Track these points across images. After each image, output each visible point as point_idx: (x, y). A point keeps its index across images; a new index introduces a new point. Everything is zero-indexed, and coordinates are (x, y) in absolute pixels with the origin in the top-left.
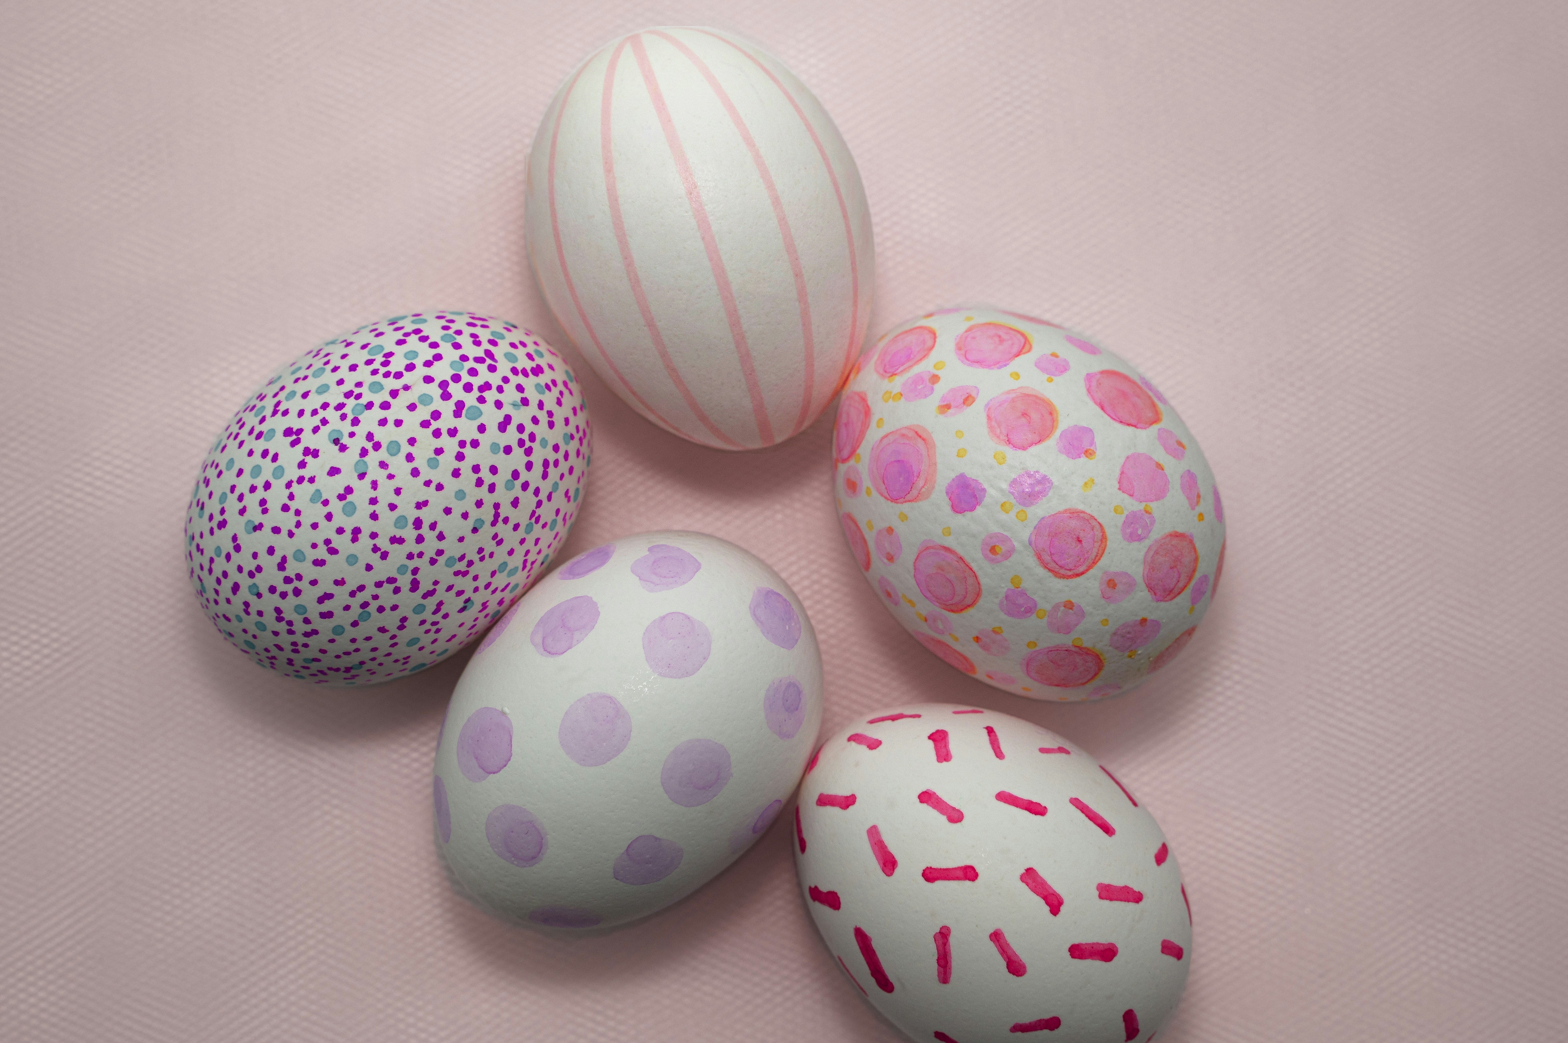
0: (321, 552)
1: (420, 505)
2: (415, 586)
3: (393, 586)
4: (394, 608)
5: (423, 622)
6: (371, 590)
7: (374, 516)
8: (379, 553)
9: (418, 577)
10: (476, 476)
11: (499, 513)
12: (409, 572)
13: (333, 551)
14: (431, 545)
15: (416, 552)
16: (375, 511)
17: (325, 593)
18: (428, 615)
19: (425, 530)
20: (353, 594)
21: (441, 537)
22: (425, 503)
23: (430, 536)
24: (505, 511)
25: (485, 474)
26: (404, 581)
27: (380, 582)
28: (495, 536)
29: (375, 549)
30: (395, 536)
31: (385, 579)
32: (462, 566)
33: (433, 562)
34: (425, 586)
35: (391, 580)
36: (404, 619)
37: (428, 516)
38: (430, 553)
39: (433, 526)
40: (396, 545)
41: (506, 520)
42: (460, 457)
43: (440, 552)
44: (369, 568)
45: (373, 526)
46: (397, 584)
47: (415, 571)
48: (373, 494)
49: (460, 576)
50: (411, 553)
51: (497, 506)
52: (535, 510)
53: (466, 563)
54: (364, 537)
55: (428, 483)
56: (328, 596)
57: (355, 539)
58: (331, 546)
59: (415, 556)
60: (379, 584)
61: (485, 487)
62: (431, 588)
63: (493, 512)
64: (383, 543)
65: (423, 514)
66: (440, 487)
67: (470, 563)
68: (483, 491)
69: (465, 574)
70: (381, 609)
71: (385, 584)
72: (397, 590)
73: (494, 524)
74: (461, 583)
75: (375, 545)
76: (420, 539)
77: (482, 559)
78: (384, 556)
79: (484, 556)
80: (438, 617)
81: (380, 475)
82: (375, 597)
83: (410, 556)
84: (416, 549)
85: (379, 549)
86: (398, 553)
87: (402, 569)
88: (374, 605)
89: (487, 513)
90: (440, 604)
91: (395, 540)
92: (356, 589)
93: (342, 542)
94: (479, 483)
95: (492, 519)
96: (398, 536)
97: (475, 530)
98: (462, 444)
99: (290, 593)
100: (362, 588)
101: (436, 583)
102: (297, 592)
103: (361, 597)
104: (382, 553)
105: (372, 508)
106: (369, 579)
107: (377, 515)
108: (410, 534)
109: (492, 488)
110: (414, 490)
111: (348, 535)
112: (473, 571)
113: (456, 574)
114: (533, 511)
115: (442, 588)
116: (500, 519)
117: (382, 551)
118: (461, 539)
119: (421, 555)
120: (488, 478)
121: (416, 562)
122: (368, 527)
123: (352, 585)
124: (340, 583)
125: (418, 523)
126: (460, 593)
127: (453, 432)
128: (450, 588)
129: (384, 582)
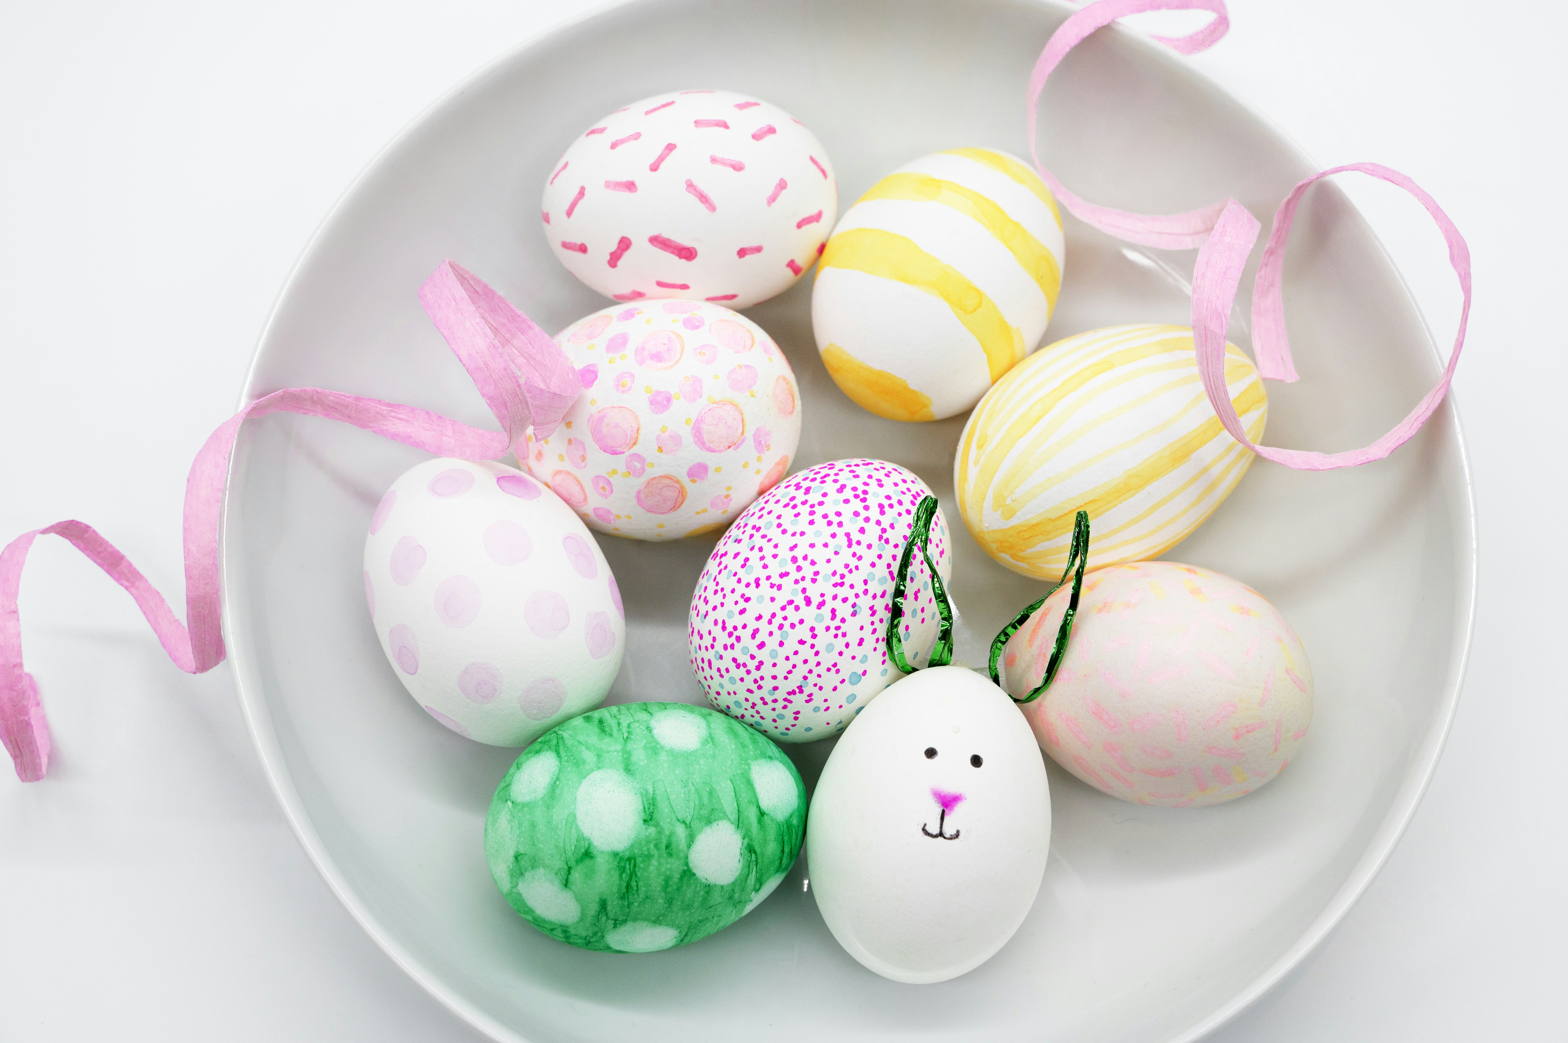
0: (742, 604)
1: (792, 549)
2: (808, 602)
3: (793, 606)
4: (801, 622)
5: (828, 628)
6: (780, 614)
7: (765, 567)
8: (775, 588)
9: (807, 594)
10: (826, 520)
11: (851, 539)
12: (800, 593)
13: (747, 600)
14: (808, 571)
15: (799, 578)
16: (764, 564)
17: (754, 630)
18: (828, 621)
19: (800, 562)
20: (770, 622)
21: (813, 563)
22: (795, 546)
23: (806, 565)
24: (856, 536)
25: (832, 517)
26: (800, 600)
27: (783, 606)
28: (854, 555)
29: (772, 586)
30: (782, 573)
31: (786, 603)
32: (837, 579)
33: (814, 581)
34: (816, 600)
35: (791, 602)
36: (812, 629)
37: (799, 553)
38: (809, 575)
39: (805, 558)
40: (785, 578)
41: (859, 543)
42: (812, 513)
43: (816, 573)
44: (773, 599)
45: (767, 572)
46: (795, 604)
47: (804, 590)
48: (761, 554)
49: (839, 586)
50: (796, 580)
51: (848, 535)
52: (881, 534)
53: (839, 577)
54: (763, 582)
55: (794, 534)
56: (756, 632)
57: (758, 585)
58: (745, 597)
59: (800, 581)
60: (783, 608)
61: (835, 525)
62: (821, 600)
63: (846, 538)
64: (776, 580)
65: (795, 553)
66: (802, 534)
67: (843, 576)
68: (834, 528)
69: (842, 584)
70: (793, 626)
71: (787, 607)
72: (797, 608)
73: (850, 546)
74: (842, 592)
75: (771, 584)
76: (799, 569)
77: (851, 571)
78: (779, 587)
79: (851, 569)
80: (837, 622)
81: (763, 543)
82: (785, 618)
83: (796, 582)
84: (798, 576)
85: (775, 585)
86: (787, 582)
87: (794, 592)
88: (787, 624)
89: (842, 540)
90: (833, 611)
91: (782, 575)
92: (770, 618)
93: (751, 592)
94: (830, 523)
95: (847, 543)
96: (784, 572)
97: (836, 553)
98: (812, 506)
99: (735, 643)
100: (774, 615)
101: (822, 595)
102: (738, 639)
103: (777, 621)
104: (777, 587)
105: (762, 563)
106: (776, 607)
107: (767, 565)
108: (791, 568)
109: (840, 524)
110: (786, 541)
111: (753, 585)
112: (848, 581)
113: (835, 585)
114: (880, 535)
115: (828, 598)
116: (854, 542)
117: (777, 585)
118: (829, 561)
119: (803, 579)
120: (835, 520)
121: (802, 585)
122: (763, 574)
123: (766, 617)
124: (759, 618)
125: (794, 560)
126: (845, 600)
127: (804, 503)
128: (835, 597)
129: (786, 606)
